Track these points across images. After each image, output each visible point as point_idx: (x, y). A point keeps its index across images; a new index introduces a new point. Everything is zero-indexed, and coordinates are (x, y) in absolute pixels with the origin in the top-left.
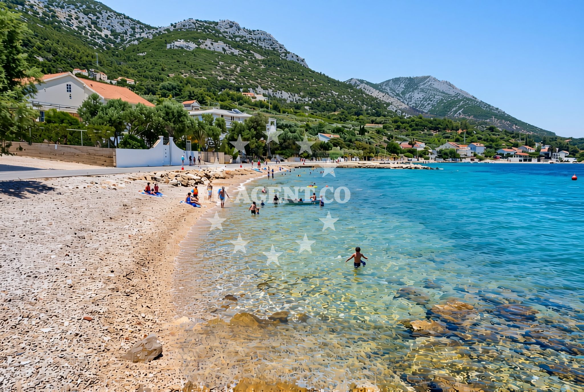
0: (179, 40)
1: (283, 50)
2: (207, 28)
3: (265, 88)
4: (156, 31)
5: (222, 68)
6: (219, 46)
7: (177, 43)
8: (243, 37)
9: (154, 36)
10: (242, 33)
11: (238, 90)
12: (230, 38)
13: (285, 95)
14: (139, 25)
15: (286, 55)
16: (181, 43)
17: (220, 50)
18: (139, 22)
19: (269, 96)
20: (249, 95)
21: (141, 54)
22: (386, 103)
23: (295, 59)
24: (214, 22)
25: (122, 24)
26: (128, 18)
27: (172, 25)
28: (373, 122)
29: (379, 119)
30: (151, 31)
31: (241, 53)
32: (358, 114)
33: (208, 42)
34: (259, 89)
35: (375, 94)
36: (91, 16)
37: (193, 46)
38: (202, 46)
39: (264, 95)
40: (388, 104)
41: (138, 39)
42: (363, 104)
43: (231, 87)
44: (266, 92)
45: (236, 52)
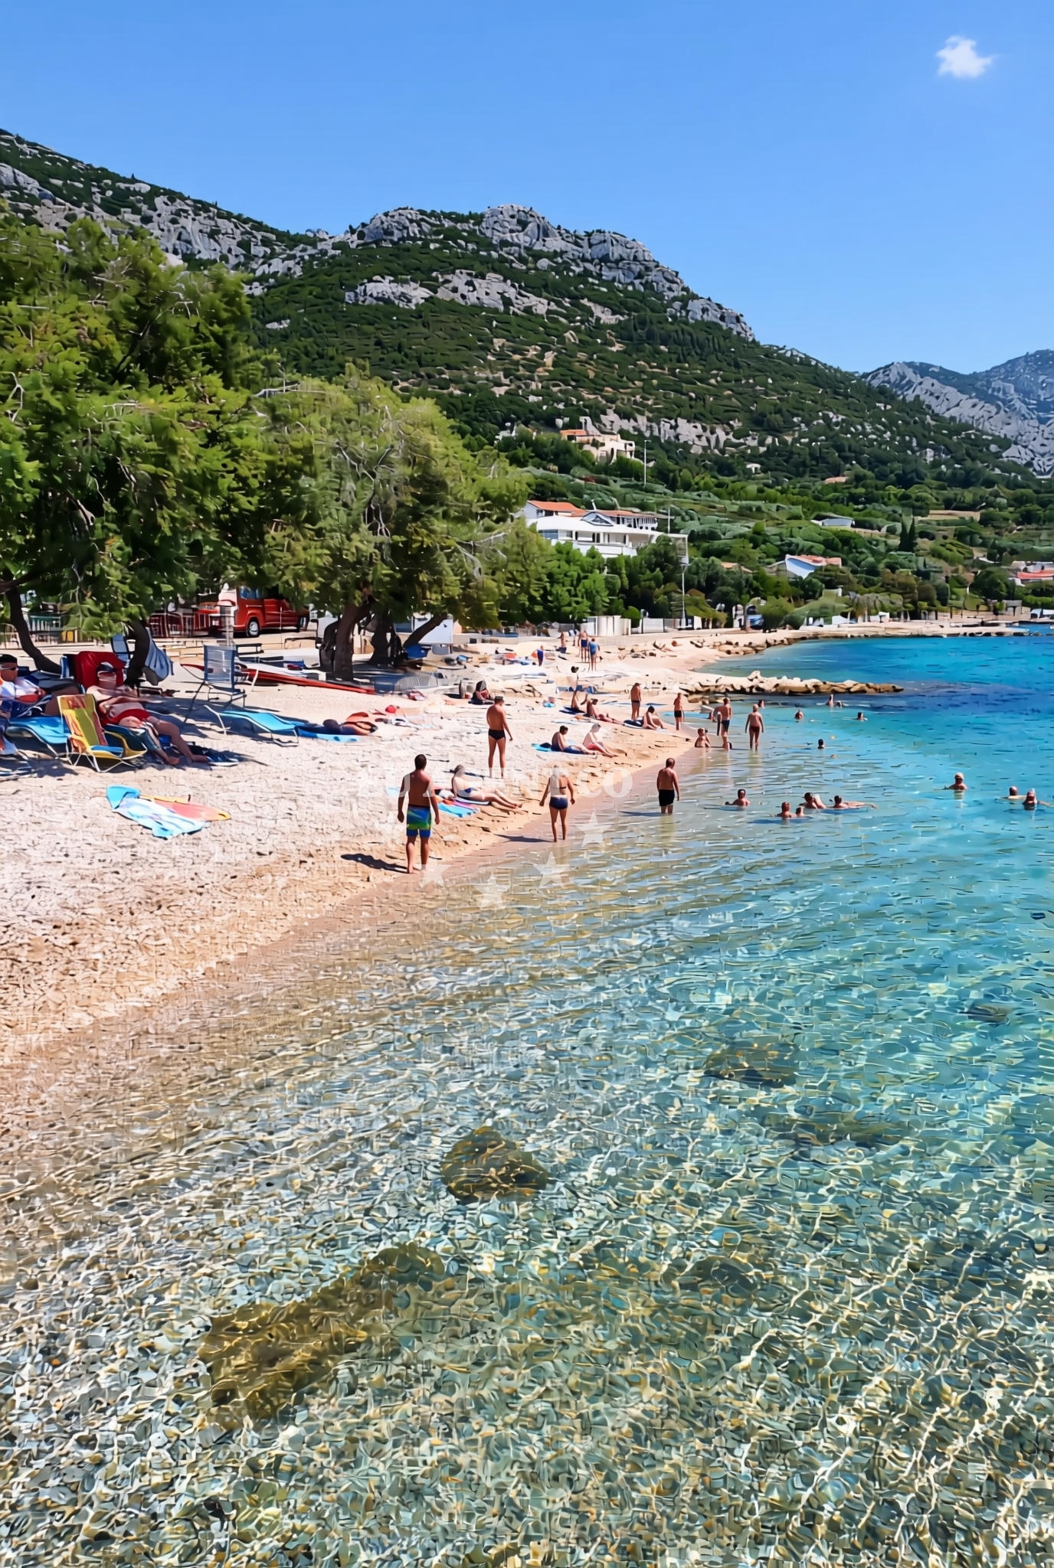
0: (378, 278)
1: (678, 293)
2: (452, 235)
3: (624, 415)
4: (311, 251)
5: (501, 356)
6: (491, 290)
7: (374, 288)
8: (556, 254)
9: (307, 266)
10: (554, 244)
11: (550, 424)
12: (521, 260)
13: (688, 431)
14: (259, 235)
15: (684, 307)
16: (383, 287)
17: (494, 301)
18: (259, 226)
19: (639, 438)
20: (580, 436)
21: (274, 326)
22: (997, 440)
23: (712, 316)
24: (471, 216)
25: (213, 234)
26: (228, 216)
27: (352, 231)
28: (949, 504)
29: (968, 496)
30: (297, 252)
31: (553, 307)
32: (904, 481)
33: (459, 280)
34: (610, 417)
35: (964, 409)
36: (128, 215)
37: (418, 294)
38: (443, 294)
39: (624, 434)
40: (1005, 443)
41: (263, 279)
42: (922, 447)
43: (532, 416)
44: (629, 425)
45: (541, 306)
